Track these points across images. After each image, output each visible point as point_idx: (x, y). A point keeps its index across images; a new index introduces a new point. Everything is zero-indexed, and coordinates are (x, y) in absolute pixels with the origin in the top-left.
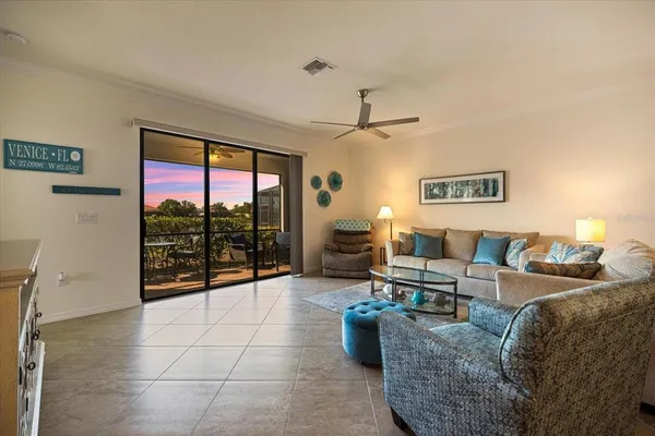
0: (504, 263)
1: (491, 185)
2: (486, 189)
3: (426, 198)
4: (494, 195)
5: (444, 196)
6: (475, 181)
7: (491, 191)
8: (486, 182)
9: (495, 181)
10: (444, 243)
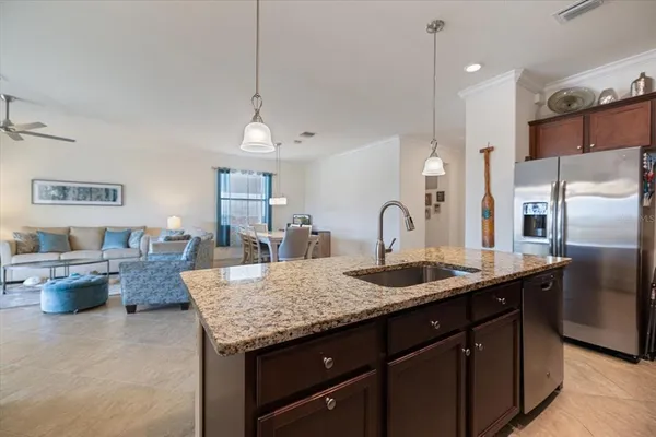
0: (128, 247)
1: (111, 193)
2: (107, 195)
3: (41, 198)
4: (114, 200)
5: (65, 198)
6: (98, 189)
7: (111, 197)
8: (107, 190)
9: (115, 191)
10: (71, 240)
